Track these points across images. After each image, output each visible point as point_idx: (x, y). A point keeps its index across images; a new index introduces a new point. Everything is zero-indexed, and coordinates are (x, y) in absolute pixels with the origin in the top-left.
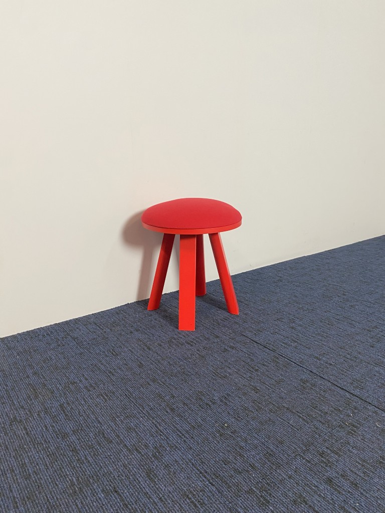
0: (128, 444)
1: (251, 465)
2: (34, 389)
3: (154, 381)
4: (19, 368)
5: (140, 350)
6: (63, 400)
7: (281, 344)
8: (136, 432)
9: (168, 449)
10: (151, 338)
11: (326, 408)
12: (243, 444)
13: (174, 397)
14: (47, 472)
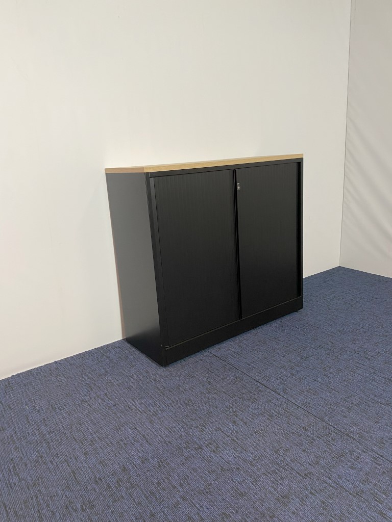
3: (155, 380)
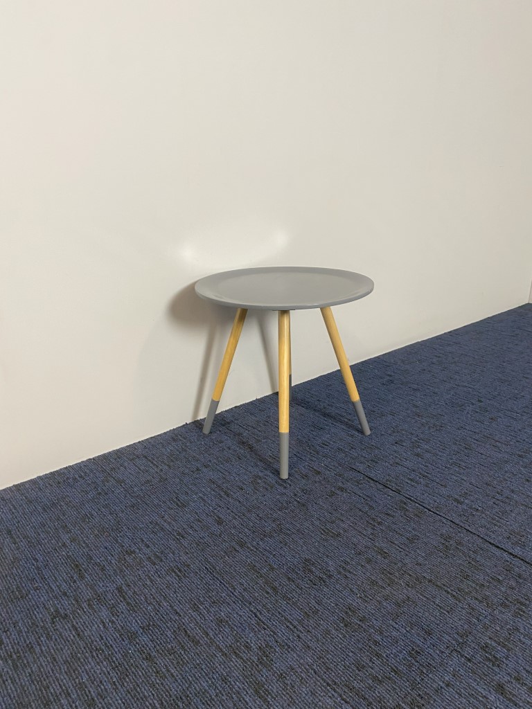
0: (222, 645)
1: (392, 668)
2: (77, 566)
3: (242, 546)
4: (48, 533)
5: (215, 497)
6: (120, 581)
7: (407, 481)
8: (229, 625)
9: (277, 650)
10: (228, 478)
11: (481, 577)
12: (378, 638)
13: (272, 569)
14: (116, 693)
